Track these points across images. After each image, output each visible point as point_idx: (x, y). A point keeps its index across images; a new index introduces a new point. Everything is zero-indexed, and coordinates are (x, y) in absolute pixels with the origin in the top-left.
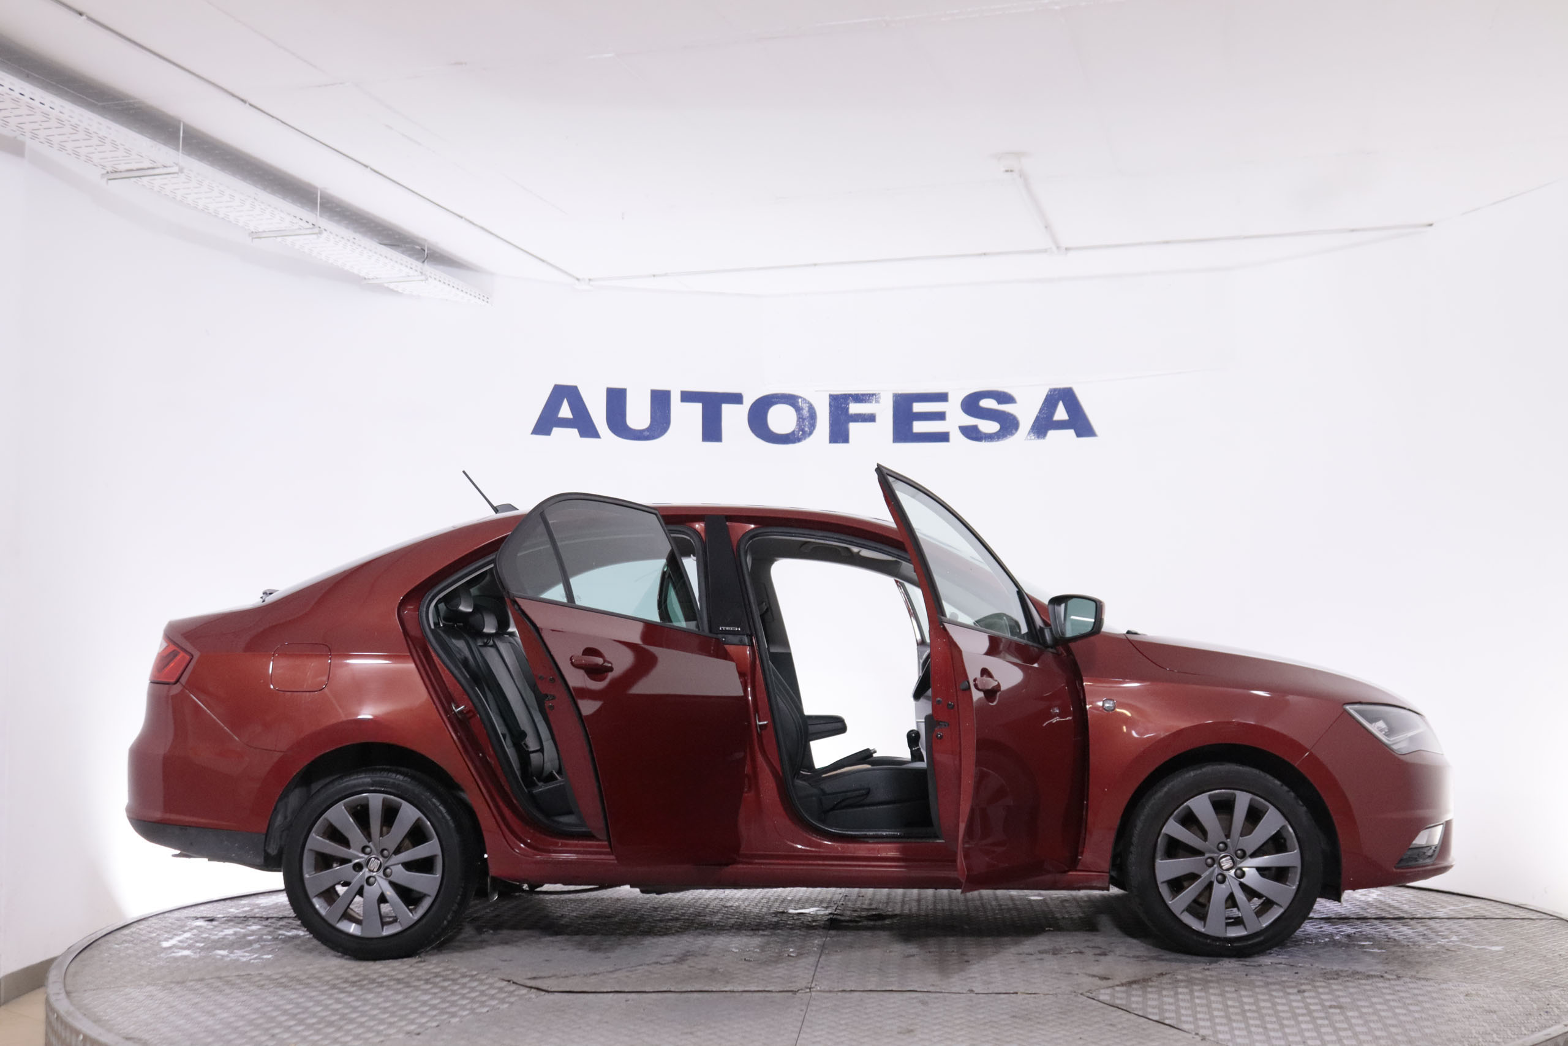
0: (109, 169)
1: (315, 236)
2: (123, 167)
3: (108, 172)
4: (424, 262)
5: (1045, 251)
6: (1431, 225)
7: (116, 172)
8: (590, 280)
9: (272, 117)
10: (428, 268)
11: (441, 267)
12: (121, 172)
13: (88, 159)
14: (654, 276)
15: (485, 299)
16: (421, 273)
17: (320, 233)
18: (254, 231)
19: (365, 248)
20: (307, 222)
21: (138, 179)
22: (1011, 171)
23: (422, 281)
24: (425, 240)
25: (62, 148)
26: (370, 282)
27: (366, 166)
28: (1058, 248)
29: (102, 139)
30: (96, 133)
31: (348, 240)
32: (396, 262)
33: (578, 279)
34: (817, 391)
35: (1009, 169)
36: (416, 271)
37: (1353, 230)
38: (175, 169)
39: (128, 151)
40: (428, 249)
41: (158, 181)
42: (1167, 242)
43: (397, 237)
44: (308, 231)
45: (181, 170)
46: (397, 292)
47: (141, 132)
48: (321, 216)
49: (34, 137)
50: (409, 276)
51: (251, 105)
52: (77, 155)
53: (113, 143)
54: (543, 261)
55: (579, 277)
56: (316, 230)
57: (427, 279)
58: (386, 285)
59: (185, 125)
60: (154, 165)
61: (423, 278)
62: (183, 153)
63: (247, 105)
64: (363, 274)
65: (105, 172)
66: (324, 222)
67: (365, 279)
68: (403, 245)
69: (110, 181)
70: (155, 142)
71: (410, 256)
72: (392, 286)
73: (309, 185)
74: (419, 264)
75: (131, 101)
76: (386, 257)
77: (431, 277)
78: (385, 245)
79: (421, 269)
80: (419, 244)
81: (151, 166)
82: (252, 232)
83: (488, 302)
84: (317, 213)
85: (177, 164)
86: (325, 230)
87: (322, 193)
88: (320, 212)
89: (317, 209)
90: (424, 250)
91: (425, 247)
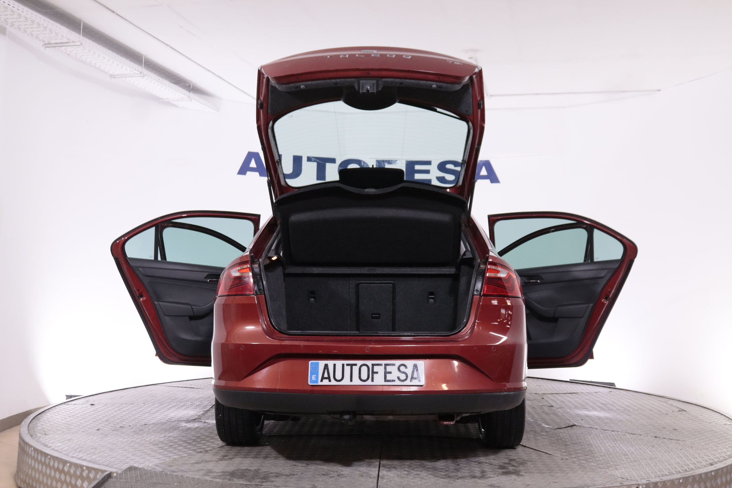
0: (46, 42)
1: (141, 78)
2: (53, 41)
3: (45, 44)
4: (190, 92)
7: (49, 44)
9: (126, 20)
10: (192, 95)
11: (198, 95)
12: (52, 44)
13: (37, 37)
16: (189, 97)
17: (144, 76)
19: (164, 84)
20: (138, 71)
21: (60, 47)
23: (189, 100)
24: (191, 82)
25: (25, 31)
26: (165, 100)
27: (168, 45)
29: (45, 28)
30: (43, 25)
31: (156, 80)
32: (178, 91)
34: (370, 158)
35: (471, 57)
36: (186, 96)
38: (79, 43)
39: (56, 34)
40: (192, 86)
41: (69, 49)
43: (178, 79)
44: (139, 75)
45: (82, 44)
46: (176, 106)
47: (64, 25)
48: (144, 68)
49: (12, 25)
50: (183, 97)
51: (117, 14)
52: (32, 35)
53: (50, 29)
54: (245, 93)
56: (142, 75)
57: (191, 100)
58: (171, 102)
59: (84, 23)
60: (69, 41)
62: (82, 36)
63: (115, 14)
66: (145, 71)
67: (162, 99)
68: (181, 83)
69: (47, 49)
70: (70, 31)
71: (184, 88)
72: (174, 103)
73: (140, 54)
74: (188, 93)
75: (59, 10)
76: (173, 89)
77: (193, 99)
78: (172, 83)
79: (189, 95)
80: (188, 83)
81: (67, 41)
82: (111, 75)
83: (218, 112)
84: (142, 67)
85: (80, 41)
86: (146, 75)
87: (145, 57)
88: (144, 66)
89: (142, 65)
90: (190, 86)
91: (190, 84)
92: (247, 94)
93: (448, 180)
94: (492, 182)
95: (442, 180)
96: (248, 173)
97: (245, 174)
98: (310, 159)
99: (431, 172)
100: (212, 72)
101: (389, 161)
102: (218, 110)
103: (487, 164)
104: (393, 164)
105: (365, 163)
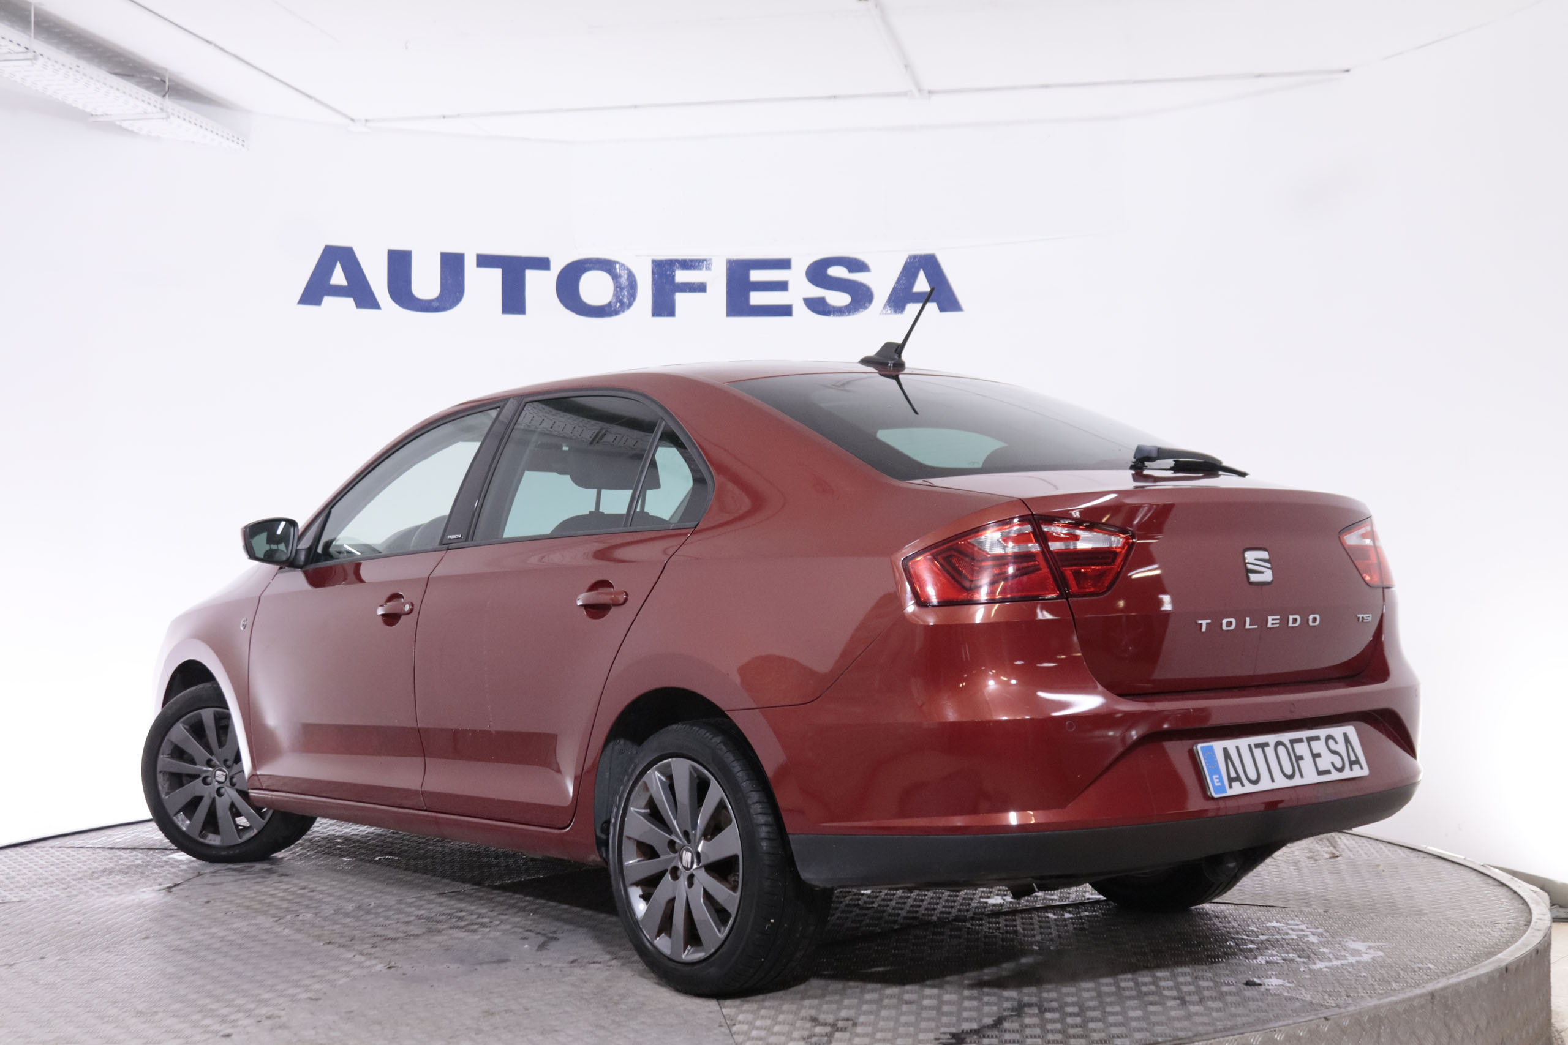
1: (29, 62)
4: (164, 96)
5: (904, 94)
6: (1348, 71)
8: (367, 121)
10: (169, 103)
11: (185, 103)
14: (444, 117)
15: (240, 141)
16: (162, 109)
17: (35, 58)
19: (92, 78)
20: (19, 45)
23: (163, 119)
24: (166, 70)
26: (99, 119)
28: (920, 90)
31: (71, 68)
32: (131, 96)
33: (352, 120)
34: (637, 256)
36: (155, 106)
37: (1259, 76)
40: (169, 81)
42: (1046, 86)
43: (131, 65)
44: (21, 56)
46: (132, 132)
48: (35, 38)
50: (146, 113)
54: (310, 97)
55: (353, 117)
56: (30, 55)
57: (168, 117)
58: (118, 123)
61: (164, 115)
64: (88, 110)
66: (40, 46)
67: (92, 115)
68: (139, 76)
71: (147, 88)
72: (125, 124)
74: (158, 98)
76: (118, 89)
77: (173, 114)
78: (116, 74)
79: (161, 104)
80: (158, 75)
83: (243, 146)
84: (30, 36)
86: (41, 55)
87: (35, 9)
88: (35, 33)
89: (31, 29)
90: (165, 82)
91: (165, 77)
92: (316, 100)
93: (834, 307)
94: (943, 309)
95: (818, 306)
96: (328, 300)
97: (317, 302)
98: (484, 261)
99: (790, 286)
100: (215, 46)
101: (684, 261)
102: (243, 141)
103: (928, 264)
104: (694, 269)
105: (624, 269)
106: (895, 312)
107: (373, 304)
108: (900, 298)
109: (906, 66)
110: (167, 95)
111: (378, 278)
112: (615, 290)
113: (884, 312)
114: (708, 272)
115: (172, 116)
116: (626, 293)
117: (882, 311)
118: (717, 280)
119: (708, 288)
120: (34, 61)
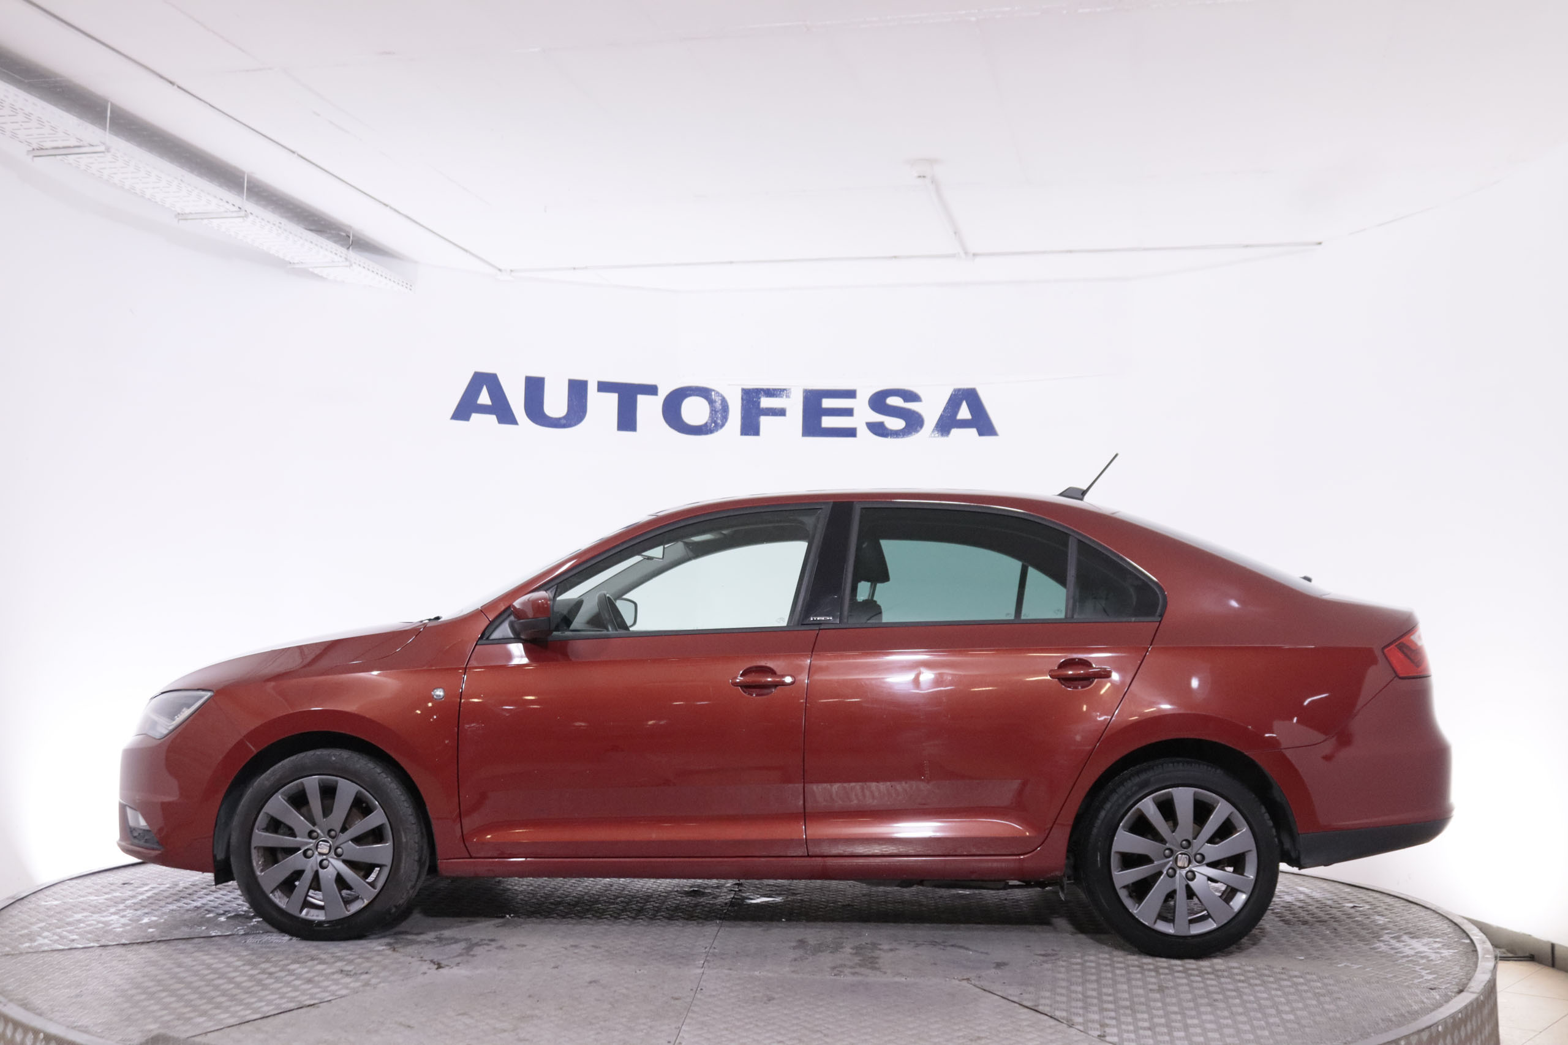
0: (35, 146)
1: (241, 220)
2: (48, 144)
3: (34, 149)
4: (348, 248)
5: (953, 256)
6: (1320, 243)
7: (42, 149)
8: (511, 271)
9: (200, 99)
10: (352, 254)
11: (366, 254)
12: (46, 149)
13: (14, 136)
14: (574, 269)
15: (408, 286)
16: (346, 259)
17: (246, 216)
18: (180, 212)
19: (291, 233)
20: (234, 205)
21: (64, 156)
22: (924, 177)
23: (347, 266)
24: (351, 227)
26: (297, 266)
27: (293, 152)
28: (966, 253)
29: (28, 116)
30: (22, 109)
31: (274, 225)
32: (322, 247)
33: (500, 270)
34: (729, 385)
35: (922, 175)
36: (341, 256)
37: (1247, 246)
38: (102, 148)
39: (53, 128)
40: (353, 236)
41: (84, 160)
42: (1071, 252)
43: (323, 223)
44: (235, 215)
45: (108, 150)
46: (321, 277)
47: (68, 110)
48: (247, 199)
50: (333, 261)
51: (179, 87)
53: (39, 120)
54: (466, 251)
55: (500, 268)
56: (242, 213)
57: (351, 265)
58: (311, 270)
59: (113, 105)
60: (81, 144)
61: (347, 263)
62: (110, 133)
63: (175, 87)
64: (288, 258)
65: (31, 149)
66: (250, 206)
67: (290, 263)
68: (328, 231)
69: (35, 159)
70: (81, 121)
71: (335, 242)
72: (316, 271)
73: (235, 168)
74: (344, 250)
75: (58, 79)
76: (311, 242)
77: (355, 263)
78: (311, 230)
79: (346, 255)
80: (344, 231)
81: (78, 144)
82: (179, 214)
83: (411, 289)
84: (243, 197)
85: (104, 144)
86: (251, 214)
87: (248, 176)
88: (246, 196)
89: (243, 193)
90: (349, 237)
91: (350, 233)
92: (471, 253)
93: (891, 431)
94: (981, 434)
95: (878, 429)
96: (475, 417)
97: (467, 418)
98: (604, 387)
99: (855, 412)
100: (391, 208)
101: (768, 390)
102: (411, 286)
103: (970, 396)
104: (776, 397)
105: (719, 396)
106: (942, 435)
107: (513, 421)
108: (947, 424)
109: (955, 233)
110: (351, 248)
111: (516, 400)
112: (711, 413)
113: (933, 435)
114: (787, 399)
115: (353, 265)
116: (720, 416)
117: (931, 434)
118: (795, 406)
119: (788, 413)
120: (245, 218)
